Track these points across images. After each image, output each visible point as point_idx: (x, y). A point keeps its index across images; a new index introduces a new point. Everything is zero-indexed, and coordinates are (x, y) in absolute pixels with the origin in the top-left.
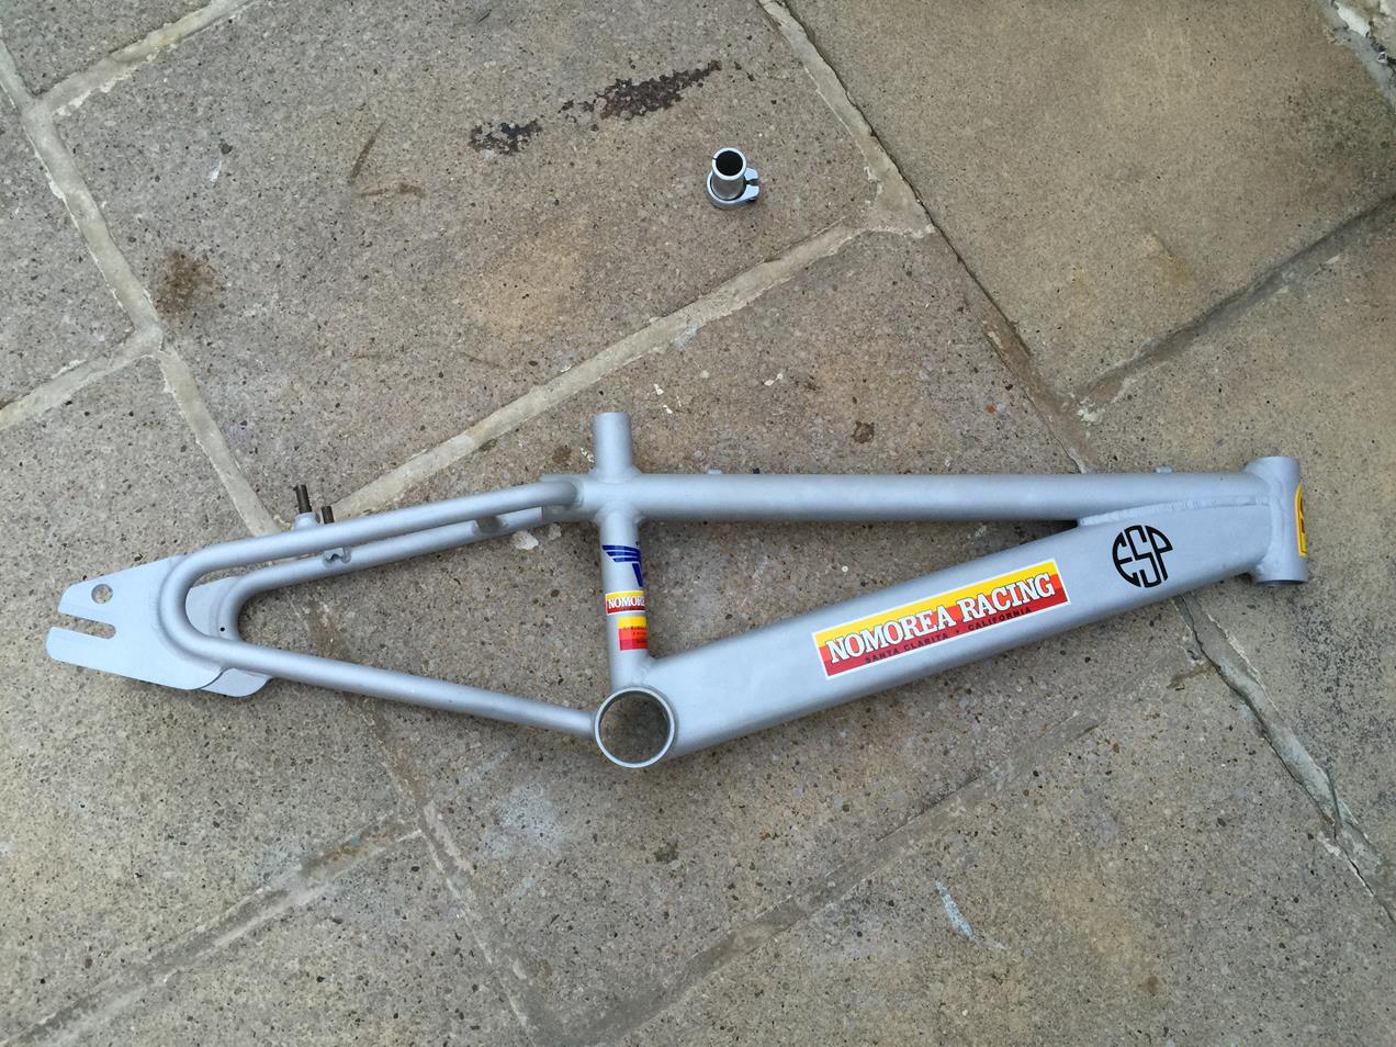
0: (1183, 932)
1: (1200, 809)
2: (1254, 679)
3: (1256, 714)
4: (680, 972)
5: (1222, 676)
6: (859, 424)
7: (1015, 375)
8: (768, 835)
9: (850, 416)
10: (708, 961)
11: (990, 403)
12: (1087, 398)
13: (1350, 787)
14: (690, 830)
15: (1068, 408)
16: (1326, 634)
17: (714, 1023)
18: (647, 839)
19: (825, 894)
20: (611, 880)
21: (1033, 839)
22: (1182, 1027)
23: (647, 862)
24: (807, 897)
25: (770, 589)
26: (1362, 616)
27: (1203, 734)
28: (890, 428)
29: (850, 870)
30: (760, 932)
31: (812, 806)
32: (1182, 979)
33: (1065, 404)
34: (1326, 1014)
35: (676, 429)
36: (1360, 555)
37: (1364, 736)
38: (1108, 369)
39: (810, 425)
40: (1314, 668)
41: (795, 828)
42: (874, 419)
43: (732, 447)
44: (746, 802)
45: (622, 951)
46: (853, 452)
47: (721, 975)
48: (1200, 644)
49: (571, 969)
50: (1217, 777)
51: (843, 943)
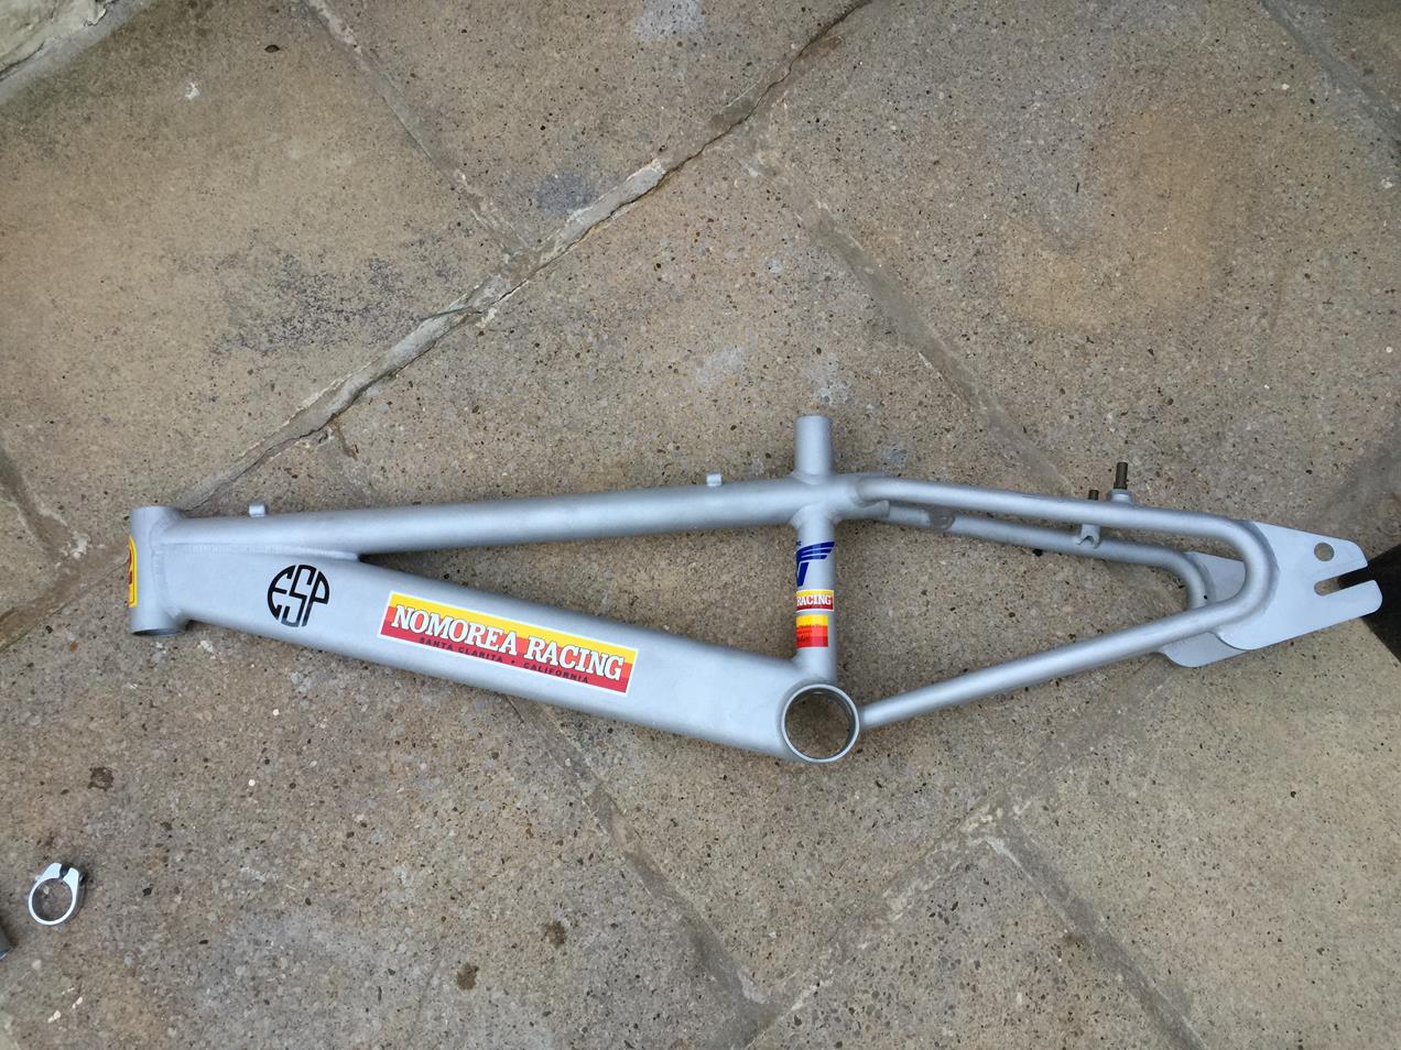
0: (575, 440)
1: (465, 429)
2: (342, 384)
3: (374, 382)
4: (665, 904)
5: (341, 412)
6: (91, 785)
7: (37, 624)
8: (528, 831)
9: (82, 796)
10: (652, 877)
11: (66, 649)
12: (62, 550)
13: (434, 300)
14: (531, 912)
15: (72, 568)
16: (295, 322)
17: (706, 864)
18: (543, 958)
19: (578, 768)
20: (586, 990)
21: (506, 576)
22: (655, 438)
23: (565, 954)
24: (583, 785)
25: (278, 861)
26: (275, 291)
27: (397, 428)
28: (95, 750)
29: (554, 745)
30: (620, 827)
31: (496, 790)
32: (614, 439)
33: (68, 571)
34: (630, 318)
35: (99, 990)
36: (216, 293)
37: (388, 289)
38: (29, 532)
39: (93, 838)
40: (328, 331)
41: (518, 805)
42: (86, 769)
43: (119, 922)
44: (499, 858)
45: (651, 968)
46: (123, 787)
47: (663, 861)
48: (312, 431)
49: (675, 1020)
50: (435, 414)
51: (620, 746)
